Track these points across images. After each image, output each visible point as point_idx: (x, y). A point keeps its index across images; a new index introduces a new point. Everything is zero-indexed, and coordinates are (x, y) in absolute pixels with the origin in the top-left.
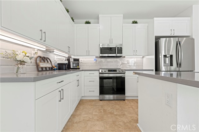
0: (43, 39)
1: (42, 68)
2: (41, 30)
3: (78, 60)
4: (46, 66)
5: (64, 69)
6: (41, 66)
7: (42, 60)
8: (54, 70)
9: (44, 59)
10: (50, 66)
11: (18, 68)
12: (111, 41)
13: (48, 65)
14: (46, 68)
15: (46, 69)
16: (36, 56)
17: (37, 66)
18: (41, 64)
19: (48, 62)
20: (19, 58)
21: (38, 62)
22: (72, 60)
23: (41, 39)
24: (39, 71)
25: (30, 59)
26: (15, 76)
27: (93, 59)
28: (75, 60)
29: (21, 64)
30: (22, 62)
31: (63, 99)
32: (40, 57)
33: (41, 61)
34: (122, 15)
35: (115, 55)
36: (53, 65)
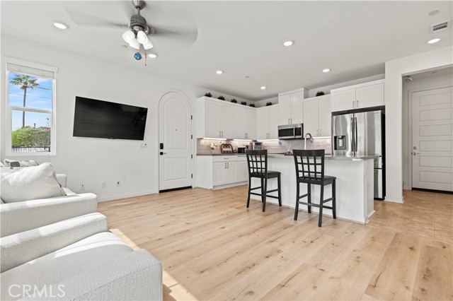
1: (225, 151)
3: (260, 144)
4: (228, 150)
5: (242, 152)
8: (234, 153)
9: (226, 146)
10: (231, 150)
12: (291, 120)
13: (230, 149)
15: (228, 152)
16: (221, 144)
17: (221, 150)
18: (224, 149)
19: (229, 147)
20: (211, 147)
21: (222, 147)
22: (254, 144)
24: (222, 152)
25: (217, 147)
27: (277, 142)
28: (257, 144)
30: (213, 149)
31: (228, 168)
32: (224, 144)
33: (224, 147)
34: (303, 89)
35: (293, 137)
36: (234, 149)
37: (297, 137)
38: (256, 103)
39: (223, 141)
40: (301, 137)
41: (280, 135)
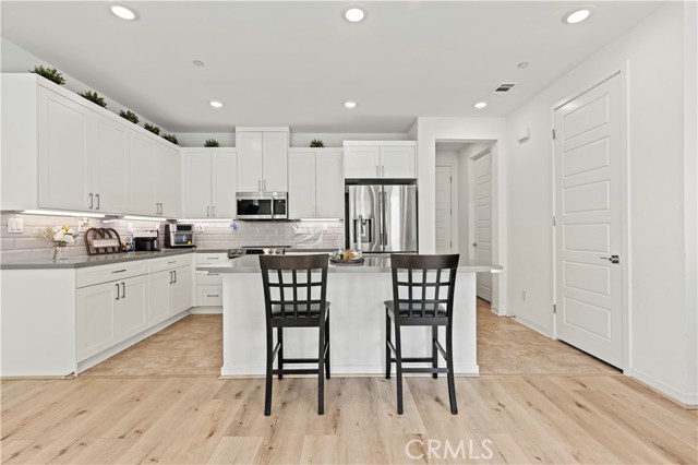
0: (95, 206)
1: (97, 249)
2: (91, 194)
3: (188, 228)
4: (106, 245)
5: (149, 248)
6: (96, 246)
7: (98, 235)
8: (125, 251)
9: (102, 233)
10: (116, 244)
11: (56, 252)
12: (262, 183)
13: (113, 243)
14: (106, 248)
15: (106, 250)
16: (85, 229)
17: (88, 245)
18: (94, 242)
19: (111, 237)
20: (58, 237)
21: (90, 238)
22: (173, 228)
23: (92, 207)
24: (90, 254)
25: (74, 237)
26: (52, 262)
27: (228, 225)
28: (180, 228)
29: (60, 246)
30: (62, 244)
31: (123, 297)
32: (95, 229)
33: (95, 238)
34: (287, 129)
35: (269, 217)
36: (124, 242)
37: (278, 217)
38: (178, 136)
39: (92, 220)
40: (285, 217)
41: (240, 212)
